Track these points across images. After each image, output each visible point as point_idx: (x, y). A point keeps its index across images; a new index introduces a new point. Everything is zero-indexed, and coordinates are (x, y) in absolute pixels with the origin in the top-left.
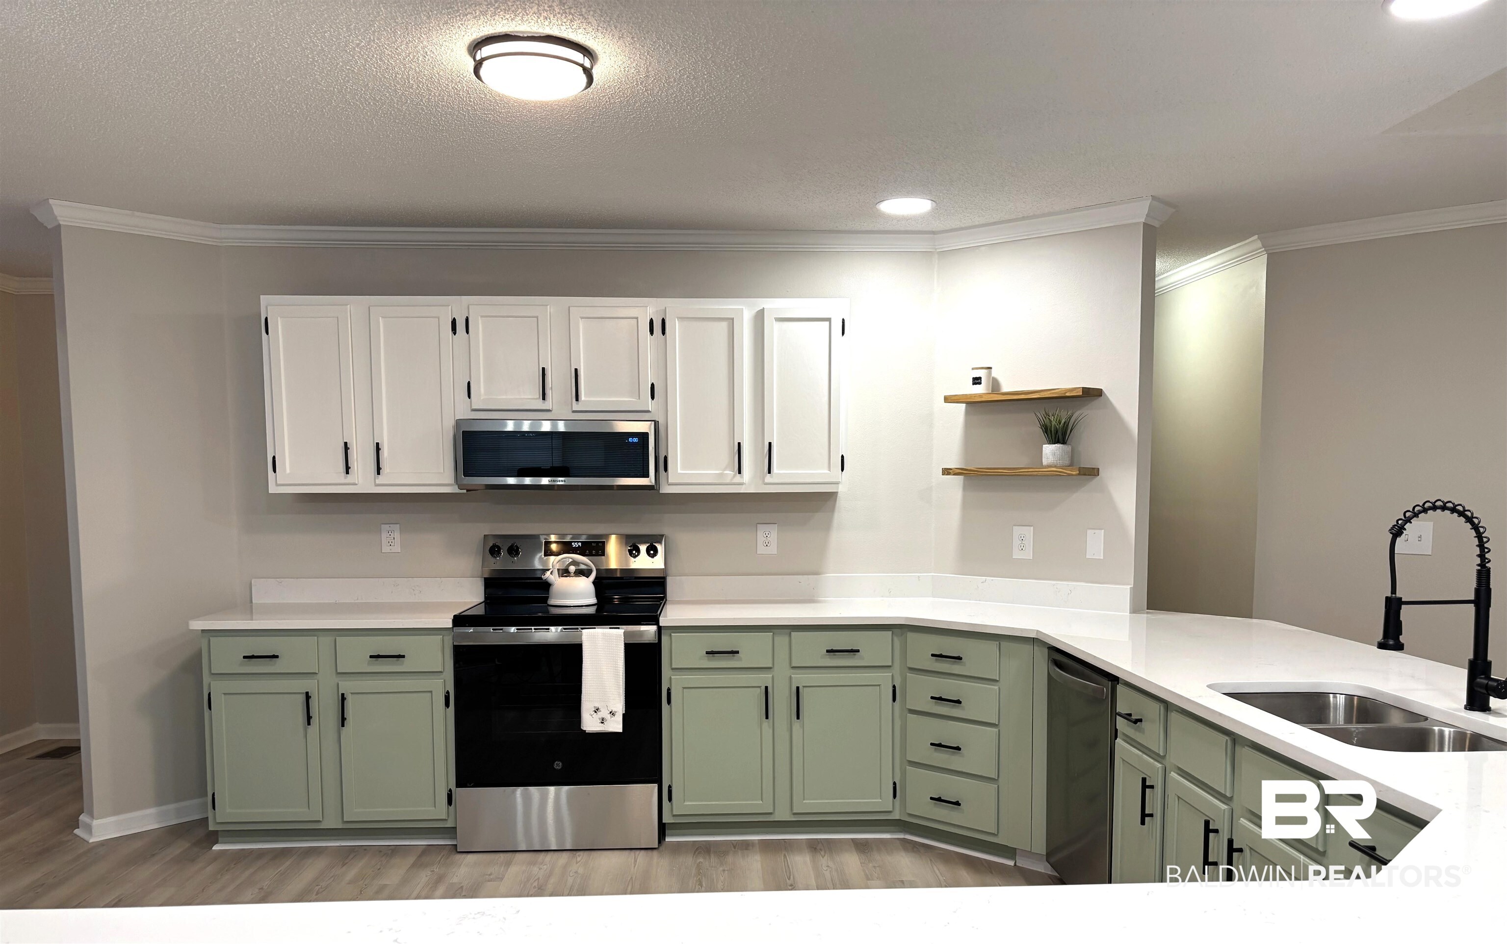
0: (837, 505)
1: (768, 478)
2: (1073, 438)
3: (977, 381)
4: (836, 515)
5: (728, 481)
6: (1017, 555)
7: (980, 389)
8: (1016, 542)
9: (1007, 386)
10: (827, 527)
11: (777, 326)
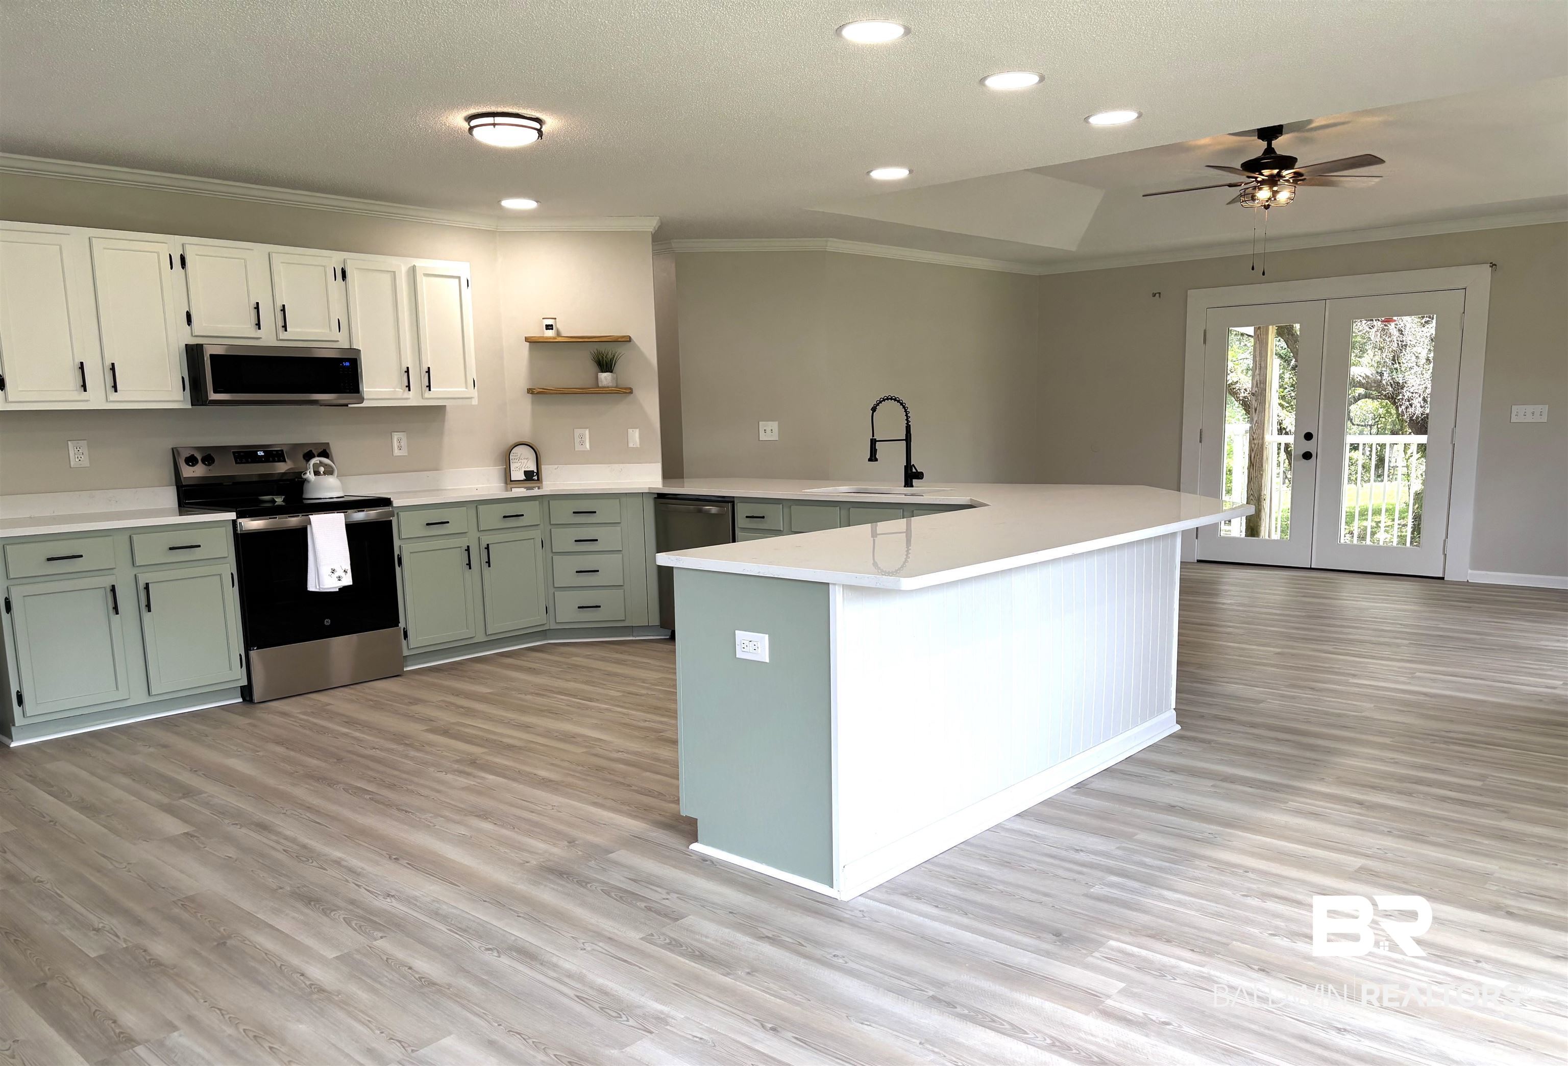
0: (446, 417)
1: (427, 394)
2: (618, 368)
3: (549, 327)
4: (446, 423)
5: (399, 396)
6: (578, 448)
7: (550, 333)
8: (577, 440)
9: (565, 333)
10: (440, 433)
11: (425, 279)
